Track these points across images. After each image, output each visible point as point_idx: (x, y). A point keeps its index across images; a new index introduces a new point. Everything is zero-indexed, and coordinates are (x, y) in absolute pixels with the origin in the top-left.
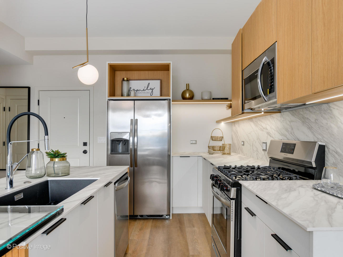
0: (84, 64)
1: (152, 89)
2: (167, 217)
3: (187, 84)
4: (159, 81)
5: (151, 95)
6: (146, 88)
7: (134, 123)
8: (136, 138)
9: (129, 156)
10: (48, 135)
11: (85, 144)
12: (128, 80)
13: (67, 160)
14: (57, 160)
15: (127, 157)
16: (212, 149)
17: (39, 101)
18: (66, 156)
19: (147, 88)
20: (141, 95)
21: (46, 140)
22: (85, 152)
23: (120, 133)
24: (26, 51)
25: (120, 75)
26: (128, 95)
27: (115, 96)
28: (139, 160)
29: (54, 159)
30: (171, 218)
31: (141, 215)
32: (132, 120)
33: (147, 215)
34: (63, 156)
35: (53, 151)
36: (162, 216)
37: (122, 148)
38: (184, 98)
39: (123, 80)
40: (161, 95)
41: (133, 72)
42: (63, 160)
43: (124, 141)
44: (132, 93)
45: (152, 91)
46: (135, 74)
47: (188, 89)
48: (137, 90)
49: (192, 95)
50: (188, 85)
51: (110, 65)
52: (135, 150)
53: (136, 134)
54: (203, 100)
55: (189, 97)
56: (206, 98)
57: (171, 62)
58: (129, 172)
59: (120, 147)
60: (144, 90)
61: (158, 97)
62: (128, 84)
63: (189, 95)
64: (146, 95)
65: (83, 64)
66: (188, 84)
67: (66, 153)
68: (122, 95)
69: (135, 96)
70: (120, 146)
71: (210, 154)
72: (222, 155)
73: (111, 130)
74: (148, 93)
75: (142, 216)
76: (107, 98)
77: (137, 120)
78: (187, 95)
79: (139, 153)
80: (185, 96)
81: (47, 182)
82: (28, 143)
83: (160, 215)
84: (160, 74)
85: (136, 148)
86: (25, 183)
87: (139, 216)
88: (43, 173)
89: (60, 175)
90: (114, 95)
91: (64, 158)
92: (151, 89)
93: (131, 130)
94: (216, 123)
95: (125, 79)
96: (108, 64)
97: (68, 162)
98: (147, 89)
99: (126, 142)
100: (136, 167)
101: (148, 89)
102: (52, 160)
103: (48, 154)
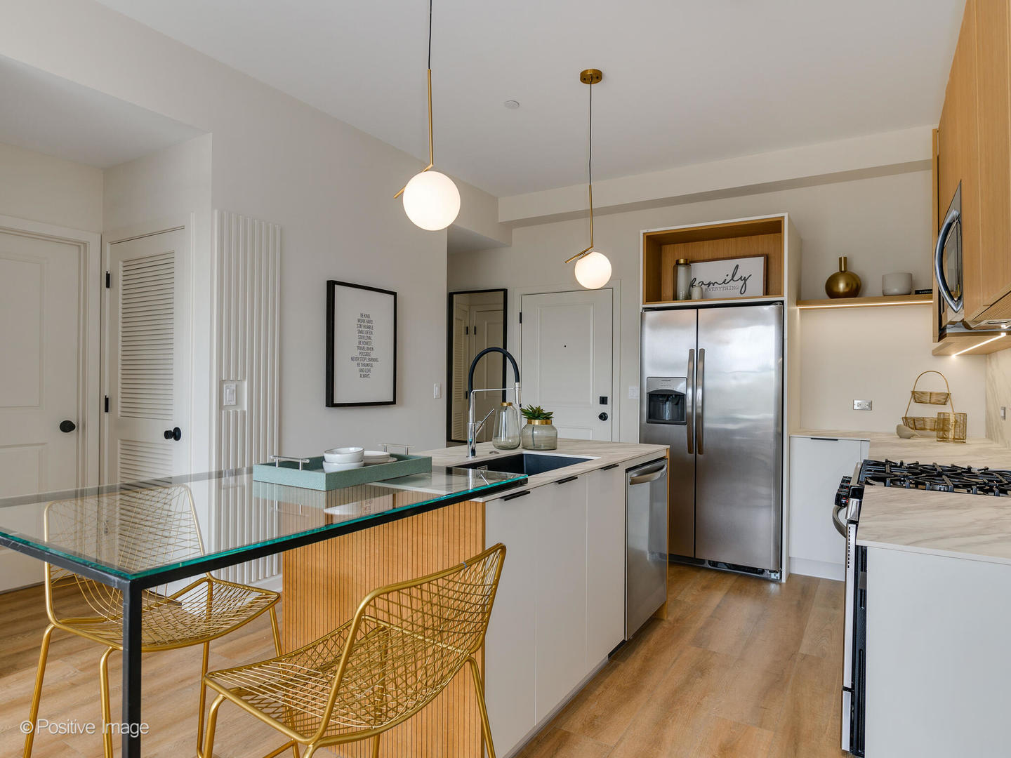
0: (586, 253)
1: (745, 280)
2: (773, 576)
3: (840, 259)
4: (762, 259)
5: (741, 293)
6: (730, 277)
7: (697, 357)
8: (699, 392)
9: (684, 428)
10: (519, 381)
11: (603, 401)
12: (687, 264)
13: (553, 424)
14: (537, 422)
15: (680, 432)
16: (913, 426)
17: (521, 314)
18: (551, 418)
19: (733, 276)
20: (718, 295)
21: (517, 389)
22: (603, 417)
23: (669, 379)
24: (501, 223)
25: (672, 254)
26: (688, 297)
27: (661, 301)
28: (708, 440)
29: (533, 421)
30: (784, 580)
31: (713, 562)
32: (691, 351)
33: (725, 564)
34: (546, 417)
35: (532, 408)
36: (762, 571)
37: (672, 411)
38: (832, 294)
39: (678, 263)
40: (767, 292)
41: (701, 243)
42: (547, 424)
43: (676, 396)
44: (696, 292)
45: (745, 283)
46: (706, 248)
47: (845, 271)
48: (709, 284)
49: (855, 286)
50: (844, 262)
51: (647, 236)
52: (700, 418)
53: (700, 381)
54: (887, 296)
55: (847, 290)
56: (895, 290)
57: (786, 215)
58: (668, 457)
59: (668, 410)
60: (724, 282)
61: (759, 297)
62: (689, 272)
63: (847, 285)
64: (731, 292)
65: (584, 253)
66: (845, 258)
67: (552, 413)
68: (675, 298)
69: (702, 298)
70: (667, 405)
71: (901, 437)
72: (938, 441)
73: (649, 372)
74: (734, 288)
75: (715, 564)
76: (642, 306)
77: (703, 351)
78: (842, 286)
79: (708, 425)
80: (835, 290)
81: (522, 455)
82: (504, 392)
83: (757, 569)
84: (763, 242)
85: (699, 414)
86: (491, 453)
87: (707, 563)
88: (517, 443)
89: (543, 448)
90: (659, 299)
91: (548, 421)
92: (741, 278)
93: (691, 372)
94: (932, 356)
95: (682, 261)
96: (644, 233)
97: (554, 428)
98: (732, 279)
99: (679, 398)
100: (700, 453)
101: (735, 279)
102: (529, 423)
103: (525, 412)
